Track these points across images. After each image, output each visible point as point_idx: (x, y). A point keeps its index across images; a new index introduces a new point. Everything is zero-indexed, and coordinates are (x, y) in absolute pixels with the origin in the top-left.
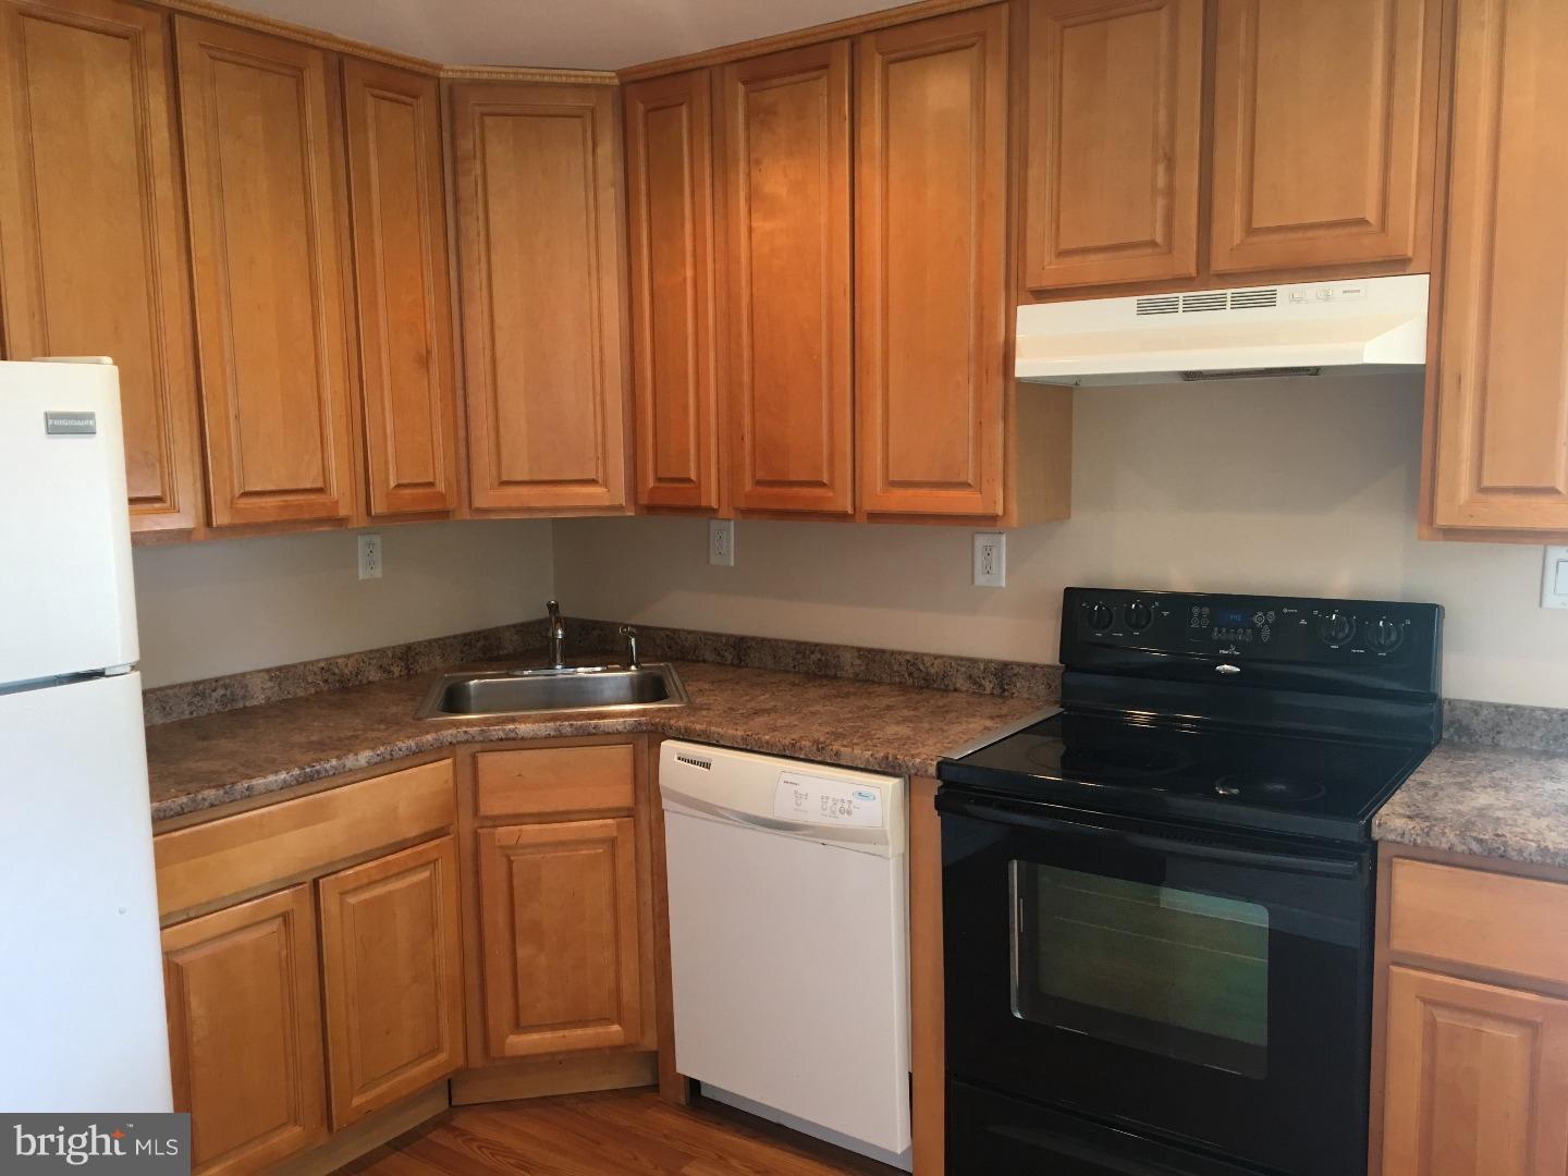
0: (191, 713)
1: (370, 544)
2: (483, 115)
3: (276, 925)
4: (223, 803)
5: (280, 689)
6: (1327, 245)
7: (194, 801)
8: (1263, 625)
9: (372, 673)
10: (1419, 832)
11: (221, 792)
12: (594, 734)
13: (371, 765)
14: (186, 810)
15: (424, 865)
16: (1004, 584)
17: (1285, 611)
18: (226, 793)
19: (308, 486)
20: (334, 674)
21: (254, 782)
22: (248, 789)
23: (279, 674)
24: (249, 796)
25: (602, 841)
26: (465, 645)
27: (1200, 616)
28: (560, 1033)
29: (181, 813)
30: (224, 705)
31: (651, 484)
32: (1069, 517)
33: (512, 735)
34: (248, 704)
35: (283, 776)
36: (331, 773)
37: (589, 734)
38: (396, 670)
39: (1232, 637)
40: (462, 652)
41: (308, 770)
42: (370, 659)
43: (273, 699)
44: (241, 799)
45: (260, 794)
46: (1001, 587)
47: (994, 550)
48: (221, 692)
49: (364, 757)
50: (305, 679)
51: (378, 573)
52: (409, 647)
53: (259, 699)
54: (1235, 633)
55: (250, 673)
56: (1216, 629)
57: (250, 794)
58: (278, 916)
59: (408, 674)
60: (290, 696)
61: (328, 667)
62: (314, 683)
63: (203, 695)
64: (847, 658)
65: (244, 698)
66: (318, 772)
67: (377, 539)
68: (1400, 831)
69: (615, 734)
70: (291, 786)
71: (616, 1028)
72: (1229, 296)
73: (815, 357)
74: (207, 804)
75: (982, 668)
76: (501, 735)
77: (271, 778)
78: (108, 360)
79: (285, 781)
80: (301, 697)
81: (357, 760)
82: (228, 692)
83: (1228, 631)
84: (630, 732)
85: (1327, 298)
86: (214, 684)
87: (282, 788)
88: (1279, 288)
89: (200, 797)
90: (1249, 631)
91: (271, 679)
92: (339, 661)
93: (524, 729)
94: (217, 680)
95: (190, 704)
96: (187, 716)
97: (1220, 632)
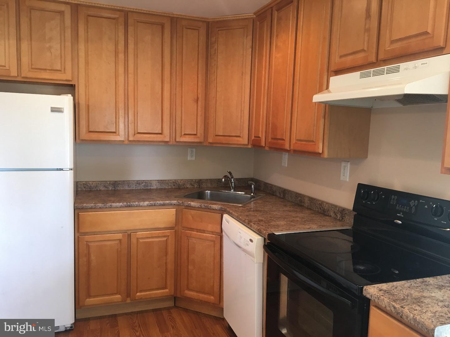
0: (136, 188)
1: (192, 151)
2: (218, 30)
3: (117, 242)
4: (103, 208)
5: (161, 185)
6: (414, 45)
7: (95, 206)
8: (413, 206)
9: (188, 185)
10: (376, 297)
11: (103, 205)
12: (210, 209)
13: (148, 206)
14: (93, 207)
15: (165, 236)
16: (348, 180)
17: (421, 201)
18: (104, 205)
19: (157, 132)
20: (177, 184)
21: (113, 204)
22: (111, 205)
23: (161, 182)
24: (111, 208)
25: (212, 241)
26: (218, 182)
27: (394, 199)
28: (198, 294)
29: (91, 208)
30: (145, 187)
31: (253, 138)
32: (367, 157)
33: (189, 205)
34: (151, 188)
35: (121, 204)
36: (135, 206)
37: (208, 209)
38: (196, 186)
39: (402, 209)
40: (217, 183)
41: (129, 204)
42: (188, 181)
43: (158, 188)
44: (108, 208)
45: (114, 207)
46: (347, 181)
47: (346, 167)
48: (144, 184)
49: (146, 203)
50: (168, 184)
51: (194, 158)
52: (200, 180)
53: (155, 187)
54: (404, 208)
55: (153, 180)
56: (398, 205)
57: (111, 207)
58: (118, 240)
59: (199, 187)
60: (163, 188)
61: (175, 182)
62: (171, 186)
63: (139, 184)
64: (306, 200)
65: (150, 186)
66: (132, 205)
67: (194, 150)
68: (371, 295)
69: (215, 210)
70: (123, 207)
71: (212, 297)
72: (386, 69)
73: (284, 98)
74: (99, 207)
75: (338, 209)
76: (187, 205)
77: (118, 204)
78: (70, 95)
79: (121, 205)
80: (167, 189)
81: (144, 204)
82: (146, 184)
83: (401, 207)
84: (219, 210)
85: (415, 67)
86: (142, 182)
87: (120, 207)
88: (401, 64)
89: (97, 205)
90: (408, 208)
91: (158, 182)
92: (178, 181)
93: (193, 204)
94: (143, 181)
95: (136, 186)
96: (134, 188)
97: (399, 206)
